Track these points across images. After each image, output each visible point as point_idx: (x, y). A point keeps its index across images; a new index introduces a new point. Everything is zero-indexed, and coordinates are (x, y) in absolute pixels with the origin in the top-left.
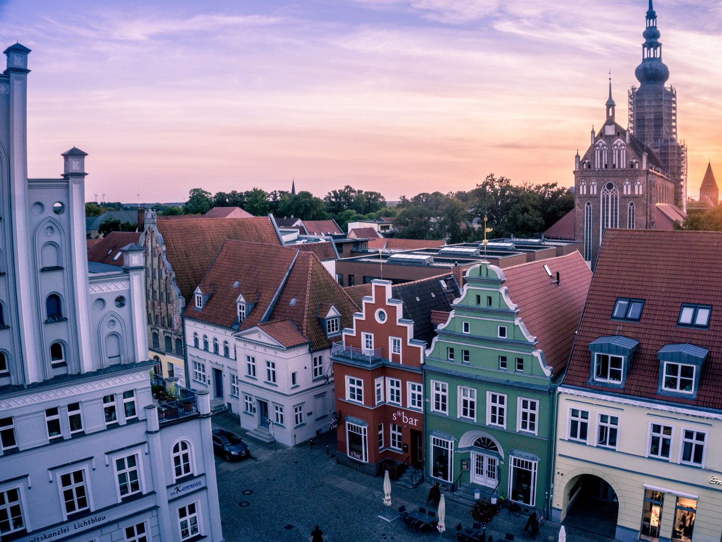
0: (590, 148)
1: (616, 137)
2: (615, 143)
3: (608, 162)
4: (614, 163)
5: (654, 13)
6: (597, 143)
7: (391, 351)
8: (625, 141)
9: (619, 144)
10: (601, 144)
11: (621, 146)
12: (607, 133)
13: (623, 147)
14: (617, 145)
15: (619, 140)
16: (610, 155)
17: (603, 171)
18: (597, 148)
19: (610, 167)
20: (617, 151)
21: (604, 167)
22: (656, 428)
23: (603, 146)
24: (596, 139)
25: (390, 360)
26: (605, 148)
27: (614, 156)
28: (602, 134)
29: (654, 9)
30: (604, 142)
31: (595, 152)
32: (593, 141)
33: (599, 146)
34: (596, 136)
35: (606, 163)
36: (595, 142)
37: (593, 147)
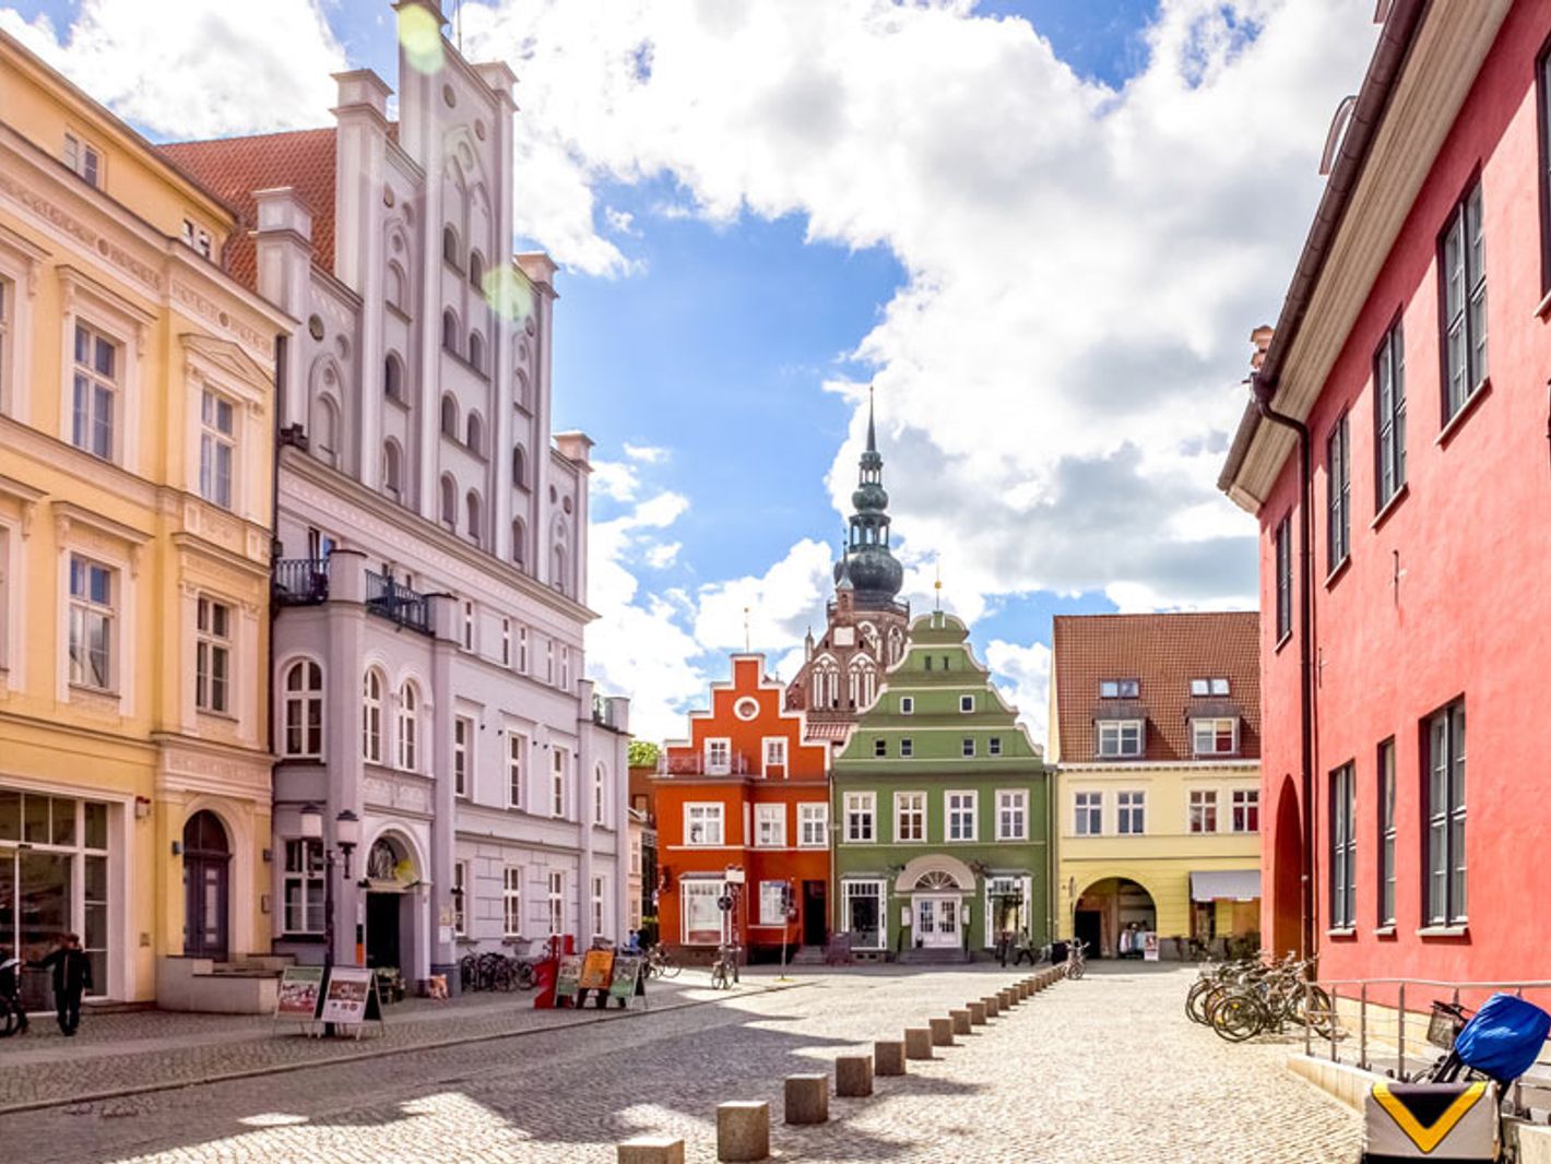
0: (803, 670)
1: (857, 650)
2: (854, 660)
3: (839, 695)
4: (851, 697)
5: (878, 457)
6: (818, 660)
7: (765, 762)
8: (874, 658)
9: (862, 663)
10: (825, 663)
11: (866, 665)
12: (837, 642)
13: (869, 669)
14: (857, 665)
15: (862, 655)
16: (844, 682)
17: (829, 710)
18: (818, 669)
19: (844, 706)
20: (857, 676)
21: (830, 704)
22: (1196, 797)
23: (830, 664)
24: (816, 653)
25: (764, 775)
26: (833, 669)
27: (852, 685)
28: (827, 644)
29: (878, 449)
30: (832, 659)
31: (812, 677)
32: (810, 655)
33: (822, 666)
34: (816, 644)
35: (836, 697)
36: (814, 658)
37: (809, 667)
